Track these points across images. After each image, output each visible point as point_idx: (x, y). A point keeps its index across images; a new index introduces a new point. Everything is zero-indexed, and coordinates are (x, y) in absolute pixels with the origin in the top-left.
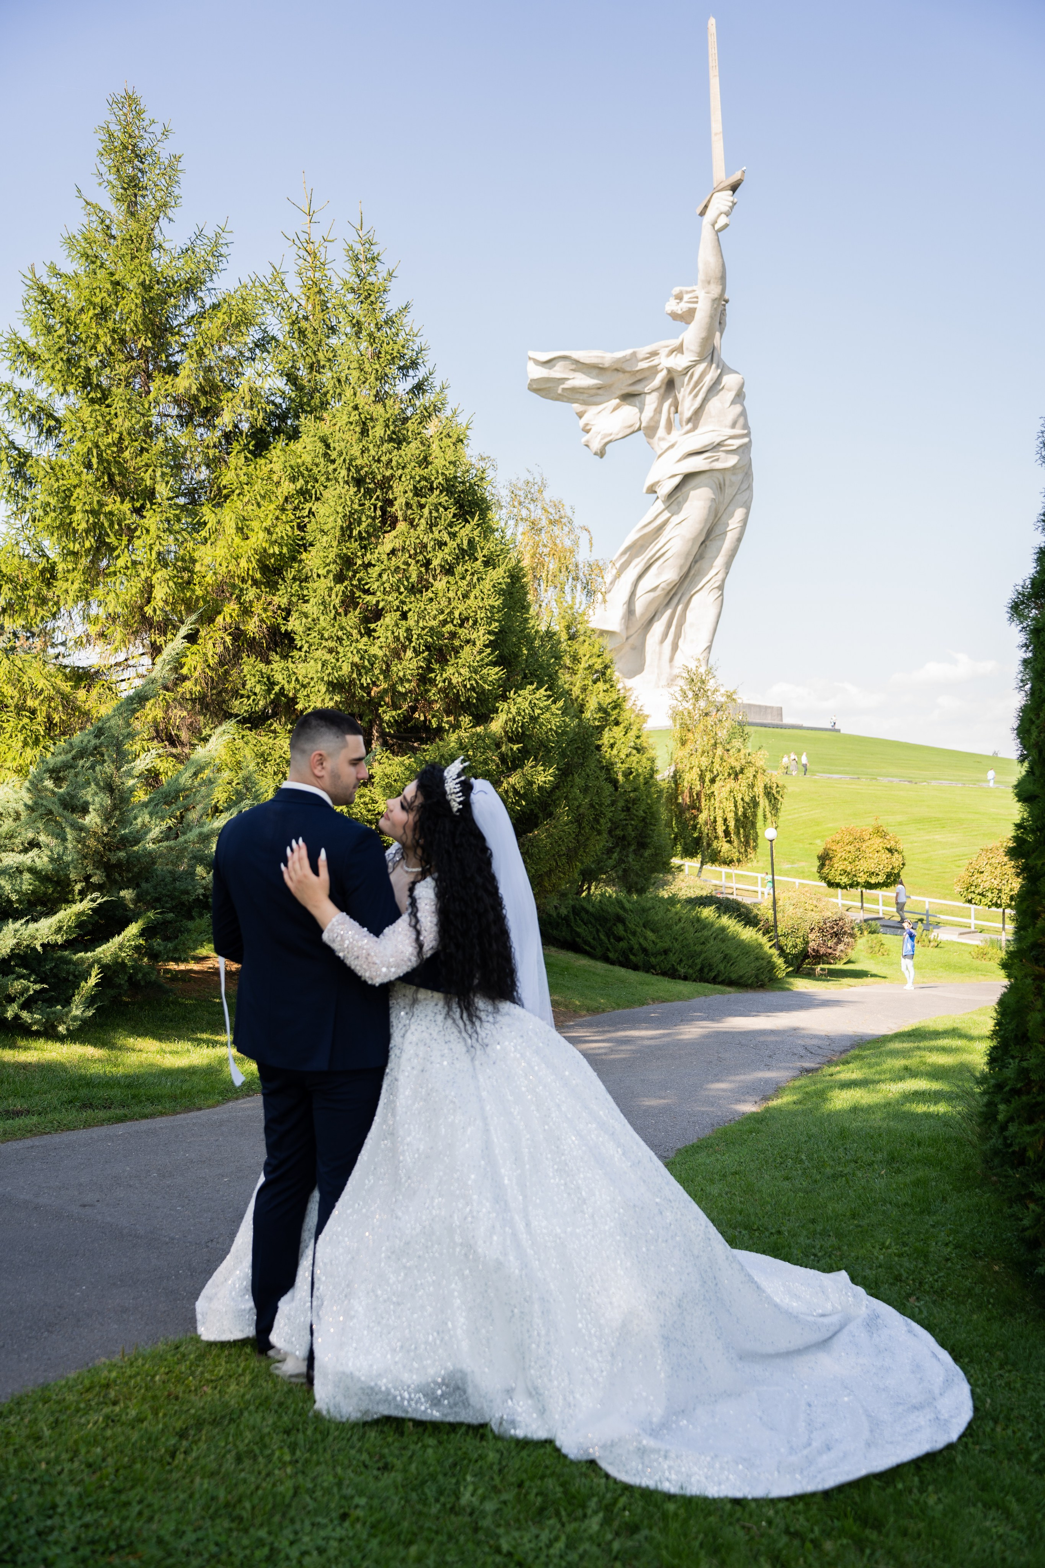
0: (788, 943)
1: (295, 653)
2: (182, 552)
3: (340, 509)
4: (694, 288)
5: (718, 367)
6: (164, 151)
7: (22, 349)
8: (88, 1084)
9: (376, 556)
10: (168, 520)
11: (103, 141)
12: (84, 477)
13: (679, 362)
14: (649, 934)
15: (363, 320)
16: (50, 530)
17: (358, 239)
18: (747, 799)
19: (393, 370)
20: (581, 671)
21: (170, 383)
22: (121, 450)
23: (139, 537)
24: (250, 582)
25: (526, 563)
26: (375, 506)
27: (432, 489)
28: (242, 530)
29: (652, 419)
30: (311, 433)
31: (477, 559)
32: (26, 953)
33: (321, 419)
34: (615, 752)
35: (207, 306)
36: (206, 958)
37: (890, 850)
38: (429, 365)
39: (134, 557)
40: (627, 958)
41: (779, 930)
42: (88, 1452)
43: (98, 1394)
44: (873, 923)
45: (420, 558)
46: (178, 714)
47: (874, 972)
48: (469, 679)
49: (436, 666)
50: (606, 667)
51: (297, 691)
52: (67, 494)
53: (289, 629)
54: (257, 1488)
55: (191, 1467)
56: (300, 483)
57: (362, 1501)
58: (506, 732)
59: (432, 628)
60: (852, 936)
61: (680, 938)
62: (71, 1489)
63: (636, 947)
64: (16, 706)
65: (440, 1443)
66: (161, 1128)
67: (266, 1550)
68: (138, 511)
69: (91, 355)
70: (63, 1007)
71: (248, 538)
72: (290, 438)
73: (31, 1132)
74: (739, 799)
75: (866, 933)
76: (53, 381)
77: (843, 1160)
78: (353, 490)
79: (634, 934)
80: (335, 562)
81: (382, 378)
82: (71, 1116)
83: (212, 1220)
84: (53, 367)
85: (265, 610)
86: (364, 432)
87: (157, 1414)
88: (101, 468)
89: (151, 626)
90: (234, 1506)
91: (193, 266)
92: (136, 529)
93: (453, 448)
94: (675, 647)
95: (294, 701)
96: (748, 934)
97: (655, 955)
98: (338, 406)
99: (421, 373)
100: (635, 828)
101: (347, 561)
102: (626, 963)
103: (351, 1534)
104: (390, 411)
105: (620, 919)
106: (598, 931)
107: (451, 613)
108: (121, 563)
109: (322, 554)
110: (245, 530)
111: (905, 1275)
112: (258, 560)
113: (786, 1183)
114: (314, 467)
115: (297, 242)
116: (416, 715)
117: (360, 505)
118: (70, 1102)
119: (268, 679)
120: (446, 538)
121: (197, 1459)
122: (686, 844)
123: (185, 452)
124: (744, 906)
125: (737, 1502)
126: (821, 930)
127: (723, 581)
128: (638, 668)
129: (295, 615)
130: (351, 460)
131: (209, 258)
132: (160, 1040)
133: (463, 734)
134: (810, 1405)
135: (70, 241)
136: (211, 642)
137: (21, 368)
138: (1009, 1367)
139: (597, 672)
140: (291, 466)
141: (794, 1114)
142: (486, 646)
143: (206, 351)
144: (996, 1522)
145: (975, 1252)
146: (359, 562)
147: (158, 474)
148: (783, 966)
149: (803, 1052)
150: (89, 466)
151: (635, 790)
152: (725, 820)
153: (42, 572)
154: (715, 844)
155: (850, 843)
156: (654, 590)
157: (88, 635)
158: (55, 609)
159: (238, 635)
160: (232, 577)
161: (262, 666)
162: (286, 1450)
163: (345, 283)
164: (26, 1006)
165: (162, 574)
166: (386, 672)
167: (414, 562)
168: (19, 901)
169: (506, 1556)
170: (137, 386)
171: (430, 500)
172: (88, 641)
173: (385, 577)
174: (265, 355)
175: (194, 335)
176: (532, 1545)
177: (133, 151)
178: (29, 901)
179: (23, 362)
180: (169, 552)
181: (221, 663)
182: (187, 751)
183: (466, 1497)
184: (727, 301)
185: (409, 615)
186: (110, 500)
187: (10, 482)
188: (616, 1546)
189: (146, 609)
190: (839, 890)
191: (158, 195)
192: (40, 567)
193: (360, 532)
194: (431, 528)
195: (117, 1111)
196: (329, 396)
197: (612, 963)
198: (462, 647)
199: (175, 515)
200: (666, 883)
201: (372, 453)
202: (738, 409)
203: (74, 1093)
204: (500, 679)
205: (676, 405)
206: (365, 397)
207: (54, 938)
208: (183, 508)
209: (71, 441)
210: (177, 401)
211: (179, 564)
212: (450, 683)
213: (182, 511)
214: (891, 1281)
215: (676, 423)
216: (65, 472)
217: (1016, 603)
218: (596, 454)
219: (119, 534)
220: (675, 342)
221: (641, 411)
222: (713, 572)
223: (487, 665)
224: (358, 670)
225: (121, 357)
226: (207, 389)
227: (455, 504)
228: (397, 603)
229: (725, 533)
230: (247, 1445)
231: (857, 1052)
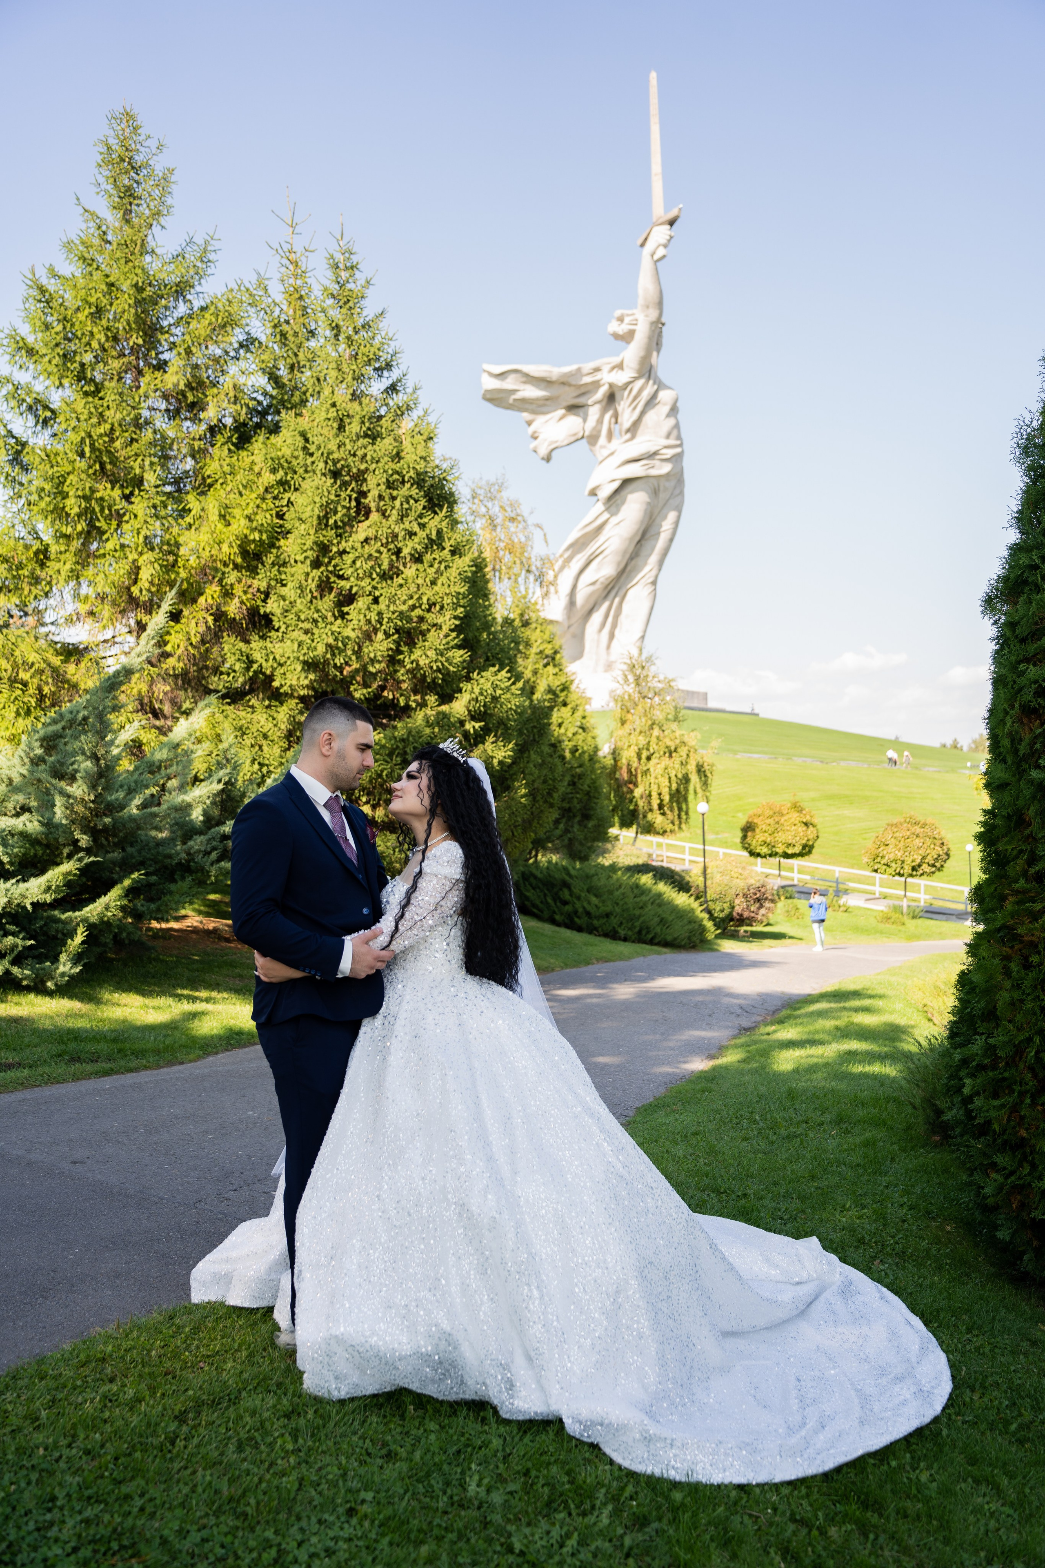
0: (716, 907)
1: (273, 634)
2: (167, 537)
3: (317, 499)
4: (634, 311)
5: (654, 383)
6: (159, 165)
7: (21, 344)
8: (76, 1038)
9: (350, 544)
10: (155, 507)
11: (101, 153)
12: (77, 465)
13: (620, 378)
14: (594, 900)
15: (341, 323)
16: (45, 514)
17: (338, 249)
18: (680, 776)
19: (369, 371)
20: (532, 656)
21: (159, 379)
22: (112, 441)
23: (127, 522)
24: (231, 566)
25: (487, 554)
26: (350, 497)
27: (403, 482)
28: (225, 518)
29: (594, 429)
30: (291, 428)
31: (444, 549)
32: (17, 912)
33: (299, 415)
34: (562, 731)
35: (195, 309)
36: (185, 917)
37: (806, 824)
38: (403, 367)
39: (122, 540)
40: (572, 921)
41: (708, 895)
42: (87, 1437)
43: (94, 1370)
44: (790, 889)
45: (392, 546)
46: (162, 688)
47: (791, 934)
48: (436, 661)
49: (405, 649)
50: (556, 652)
51: (274, 669)
52: (61, 481)
53: (268, 611)
54: (260, 1481)
55: (192, 1455)
56: (280, 474)
57: (369, 1496)
58: (469, 711)
59: (401, 613)
60: (773, 901)
61: (621, 903)
62: (69, 1478)
63: (580, 910)
64: (9, 679)
65: (442, 1428)
66: (146, 1082)
67: (273, 1552)
68: (127, 498)
69: (86, 351)
70: (52, 963)
71: (229, 525)
72: (271, 432)
73: (22, 1085)
74: (673, 775)
75: (782, 898)
76: (49, 374)
77: (795, 1121)
78: (330, 481)
79: (579, 898)
80: (312, 549)
81: (359, 378)
82: (60, 1069)
83: (199, 1179)
84: (50, 362)
85: (245, 592)
86: (341, 428)
87: (154, 1393)
88: (93, 456)
89: (138, 605)
90: (238, 1501)
91: (183, 270)
92: (124, 514)
93: (423, 444)
94: (612, 636)
95: (270, 678)
96: (681, 900)
97: (598, 918)
98: (316, 403)
99: (395, 374)
100: (580, 801)
101: (323, 548)
102: (571, 925)
103: (360, 1534)
104: (366, 409)
105: (566, 885)
106: (545, 895)
107: (420, 598)
108: (110, 545)
109: (299, 541)
110: (227, 517)
111: (867, 1238)
112: (239, 546)
113: (745, 1144)
114: (294, 460)
115: (280, 251)
116: (385, 693)
117: (337, 496)
118: (60, 1055)
119: (248, 657)
120: (416, 528)
121: (198, 1446)
122: (623, 815)
123: (172, 444)
124: (677, 873)
125: (742, 1488)
126: (745, 896)
127: (657, 577)
128: (579, 654)
129: (273, 598)
130: (329, 454)
131: (199, 264)
132: (144, 996)
133: (429, 712)
134: (799, 1380)
135: (68, 246)
136: (193, 622)
137: (20, 362)
138: (976, 1332)
139: (547, 657)
140: (272, 459)
141: (742, 1073)
142: (452, 630)
143: (194, 349)
144: (987, 1499)
145: (928, 1212)
146: (335, 549)
147: (147, 463)
148: (713, 929)
149: (739, 1011)
150: (82, 455)
151: (580, 766)
152: (660, 794)
153: (37, 553)
154: (650, 816)
155: (771, 817)
156: (594, 583)
157: (78, 614)
158: (48, 588)
159: (219, 615)
160: (215, 561)
161: (241, 645)
162: (287, 1437)
163: (326, 289)
164: (17, 961)
165: (149, 556)
166: (358, 653)
167: (385, 550)
168: (11, 863)
169: (518, 1555)
170: (128, 382)
171: (401, 493)
172: (78, 619)
173: (358, 564)
174: (249, 355)
175: (183, 335)
176: (544, 1543)
177: (129, 163)
178: (20, 863)
179: (21, 357)
180: (155, 536)
181: (203, 642)
182: (169, 723)
183: (472, 1488)
184: (663, 324)
185: (381, 599)
186: (101, 487)
187: (8, 468)
188: (627, 1541)
189: (133, 589)
190: (759, 859)
191: (152, 205)
192: (34, 548)
193: (336, 521)
194: (402, 519)
195: (104, 1065)
196: (308, 394)
197: (558, 924)
198: (429, 630)
199: (162, 502)
200: (605, 851)
201: (349, 447)
202: (672, 422)
203: (63, 1047)
204: (464, 661)
205: (616, 416)
206: (342, 395)
207: (43, 896)
208: (169, 495)
209: (66, 431)
210: (165, 397)
211: (165, 547)
212: (417, 664)
213: (168, 498)
214: (855, 1244)
215: (616, 433)
216: (59, 459)
217: (990, 597)
218: (543, 459)
219: (108, 518)
220: (616, 360)
221: (585, 420)
222: (647, 569)
223: (453, 648)
224: (332, 651)
225: (114, 353)
226: (194, 385)
227: (425, 497)
228: (369, 588)
229: (659, 534)
230: (249, 1431)
231: (789, 1012)
